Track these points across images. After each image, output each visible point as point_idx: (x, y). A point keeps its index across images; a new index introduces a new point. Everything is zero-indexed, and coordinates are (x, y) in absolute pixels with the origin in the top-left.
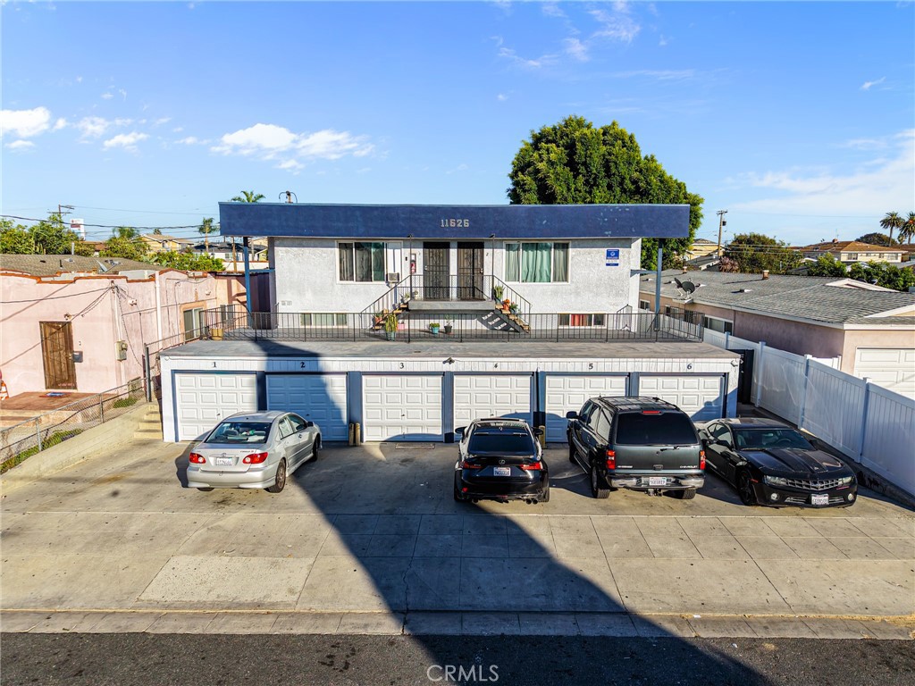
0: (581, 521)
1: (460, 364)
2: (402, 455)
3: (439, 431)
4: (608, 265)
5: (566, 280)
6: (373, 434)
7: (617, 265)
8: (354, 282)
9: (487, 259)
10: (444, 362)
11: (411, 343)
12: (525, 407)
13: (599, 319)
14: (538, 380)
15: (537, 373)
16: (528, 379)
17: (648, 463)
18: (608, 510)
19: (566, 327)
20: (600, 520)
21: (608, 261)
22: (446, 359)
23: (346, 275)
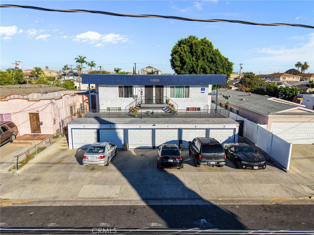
0: (192, 174)
1: (157, 126)
2: (141, 153)
3: (151, 146)
4: (201, 92)
5: (189, 97)
6: (131, 147)
7: (204, 92)
8: (123, 98)
9: (165, 91)
10: (153, 126)
11: (142, 119)
12: (176, 138)
13: (199, 109)
14: (180, 131)
15: (180, 128)
16: (177, 130)
17: (210, 158)
18: (199, 171)
19: (189, 111)
20: (197, 174)
21: (201, 91)
22: (153, 125)
23: (121, 95)
